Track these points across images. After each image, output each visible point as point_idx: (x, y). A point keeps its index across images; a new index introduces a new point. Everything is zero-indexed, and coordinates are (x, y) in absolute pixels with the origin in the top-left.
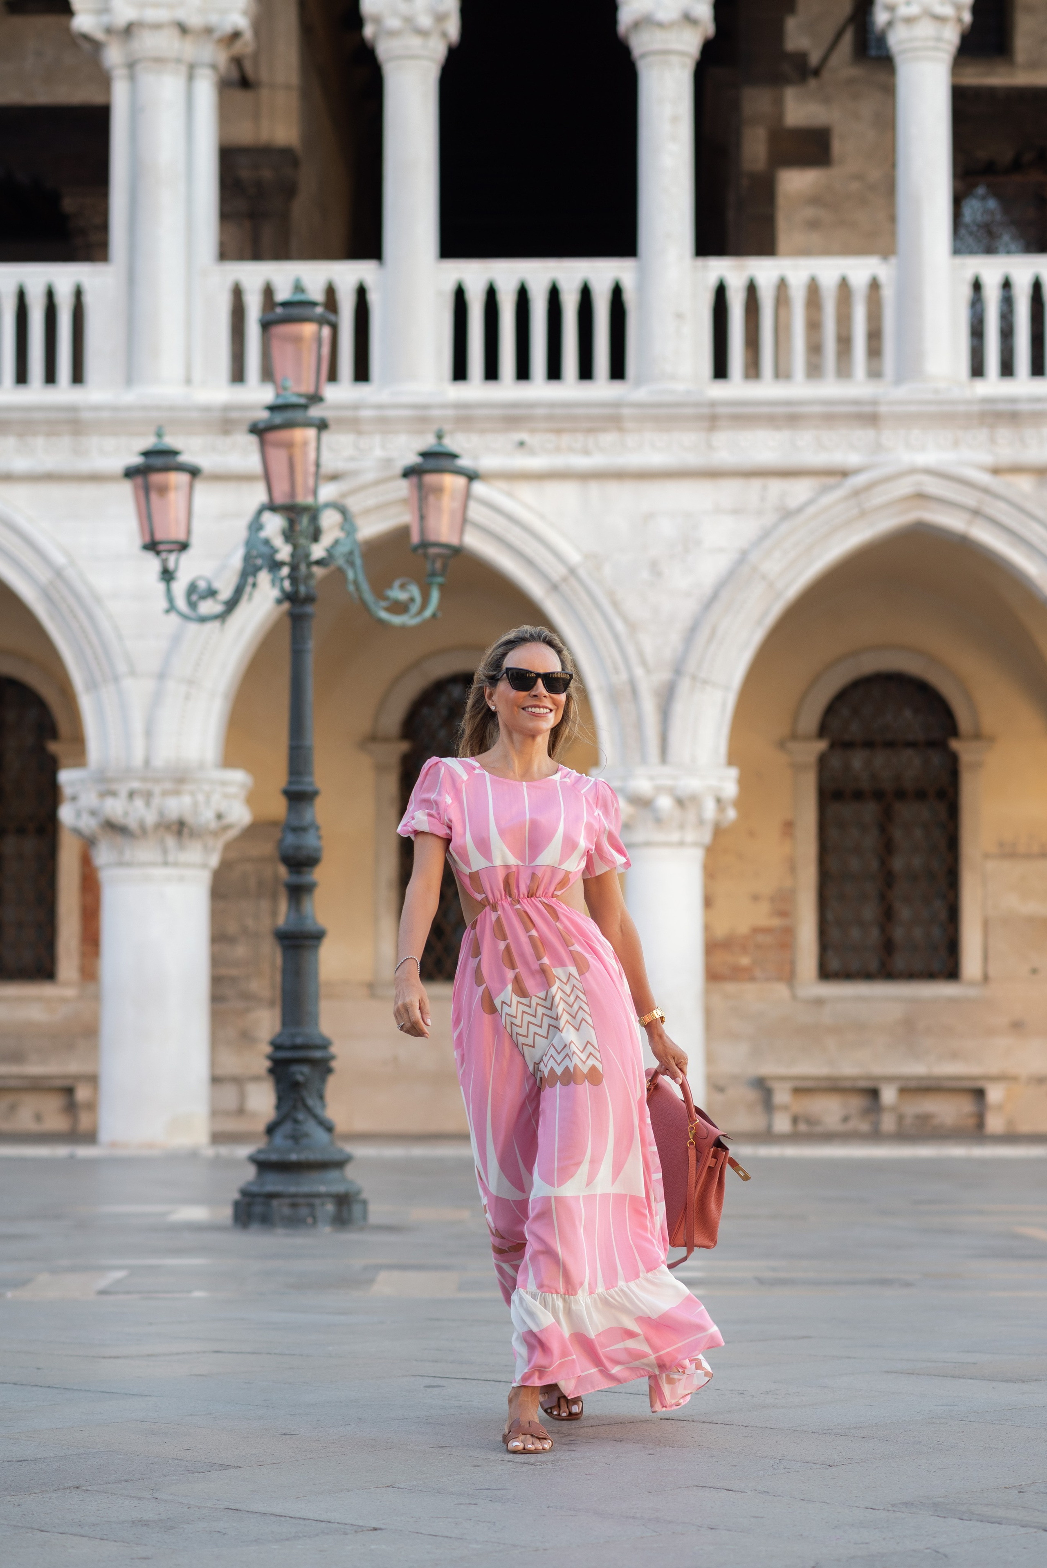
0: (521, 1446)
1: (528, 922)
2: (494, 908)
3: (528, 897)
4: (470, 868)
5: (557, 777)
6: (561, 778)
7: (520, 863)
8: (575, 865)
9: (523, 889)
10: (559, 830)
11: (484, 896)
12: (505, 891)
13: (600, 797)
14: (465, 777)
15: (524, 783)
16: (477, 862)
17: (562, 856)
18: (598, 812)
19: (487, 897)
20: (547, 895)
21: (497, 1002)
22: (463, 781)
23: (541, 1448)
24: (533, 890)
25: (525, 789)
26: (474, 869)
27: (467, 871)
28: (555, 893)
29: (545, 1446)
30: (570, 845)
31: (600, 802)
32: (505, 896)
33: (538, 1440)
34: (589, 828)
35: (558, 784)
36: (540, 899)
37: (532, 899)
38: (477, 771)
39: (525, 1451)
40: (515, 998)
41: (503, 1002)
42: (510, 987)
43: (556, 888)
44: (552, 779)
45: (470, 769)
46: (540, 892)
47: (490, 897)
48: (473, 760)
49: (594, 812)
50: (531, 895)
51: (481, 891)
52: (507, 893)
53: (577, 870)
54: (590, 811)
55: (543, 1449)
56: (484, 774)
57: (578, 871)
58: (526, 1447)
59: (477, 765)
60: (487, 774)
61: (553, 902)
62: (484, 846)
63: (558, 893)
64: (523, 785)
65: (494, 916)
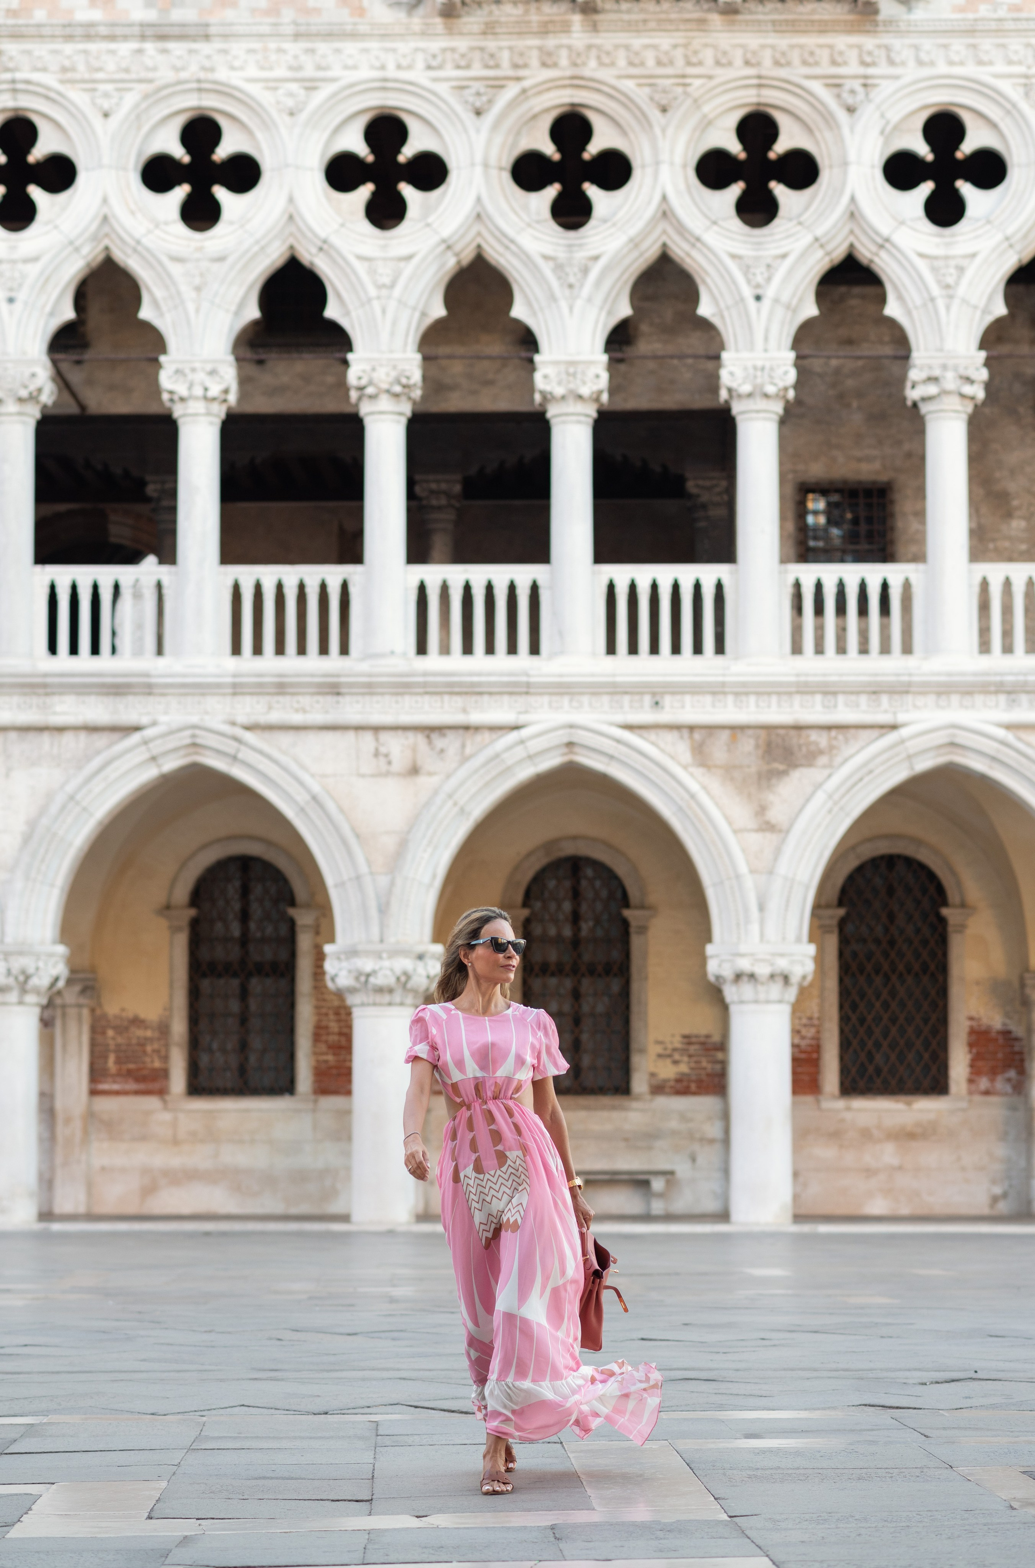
0: (491, 1488)
1: (490, 1117)
2: (469, 1108)
3: (493, 1099)
4: (451, 1080)
5: (510, 1011)
6: (513, 1012)
7: (485, 1075)
8: (525, 1076)
9: (489, 1094)
10: (512, 1052)
11: (462, 1099)
12: (476, 1095)
13: (541, 1023)
14: (444, 1016)
15: (486, 1018)
16: (456, 1076)
17: (515, 1069)
18: (540, 1034)
19: (463, 1100)
20: (507, 1098)
21: (462, 1175)
22: (444, 1020)
23: (505, 1490)
24: (497, 1094)
25: (487, 1022)
26: (454, 1081)
27: (450, 1082)
28: (513, 1096)
29: (508, 1488)
30: (520, 1061)
31: (542, 1026)
32: (477, 1099)
33: (503, 1485)
34: (533, 1047)
35: (511, 1016)
36: (502, 1101)
37: (497, 1100)
38: (453, 1012)
39: (495, 1493)
40: (474, 1174)
41: (465, 1176)
42: (471, 1166)
43: (513, 1093)
44: (506, 1014)
45: (447, 1011)
46: (502, 1095)
47: (466, 1100)
48: (450, 1004)
49: (537, 1034)
50: (495, 1098)
51: (459, 1096)
52: (478, 1096)
53: (526, 1078)
54: (534, 1034)
55: (507, 1491)
56: (458, 1014)
57: (528, 1079)
58: (495, 1489)
59: (453, 1007)
60: (460, 1013)
61: (510, 1103)
62: (460, 1064)
63: (516, 1096)
64: (485, 1020)
65: (468, 1114)
